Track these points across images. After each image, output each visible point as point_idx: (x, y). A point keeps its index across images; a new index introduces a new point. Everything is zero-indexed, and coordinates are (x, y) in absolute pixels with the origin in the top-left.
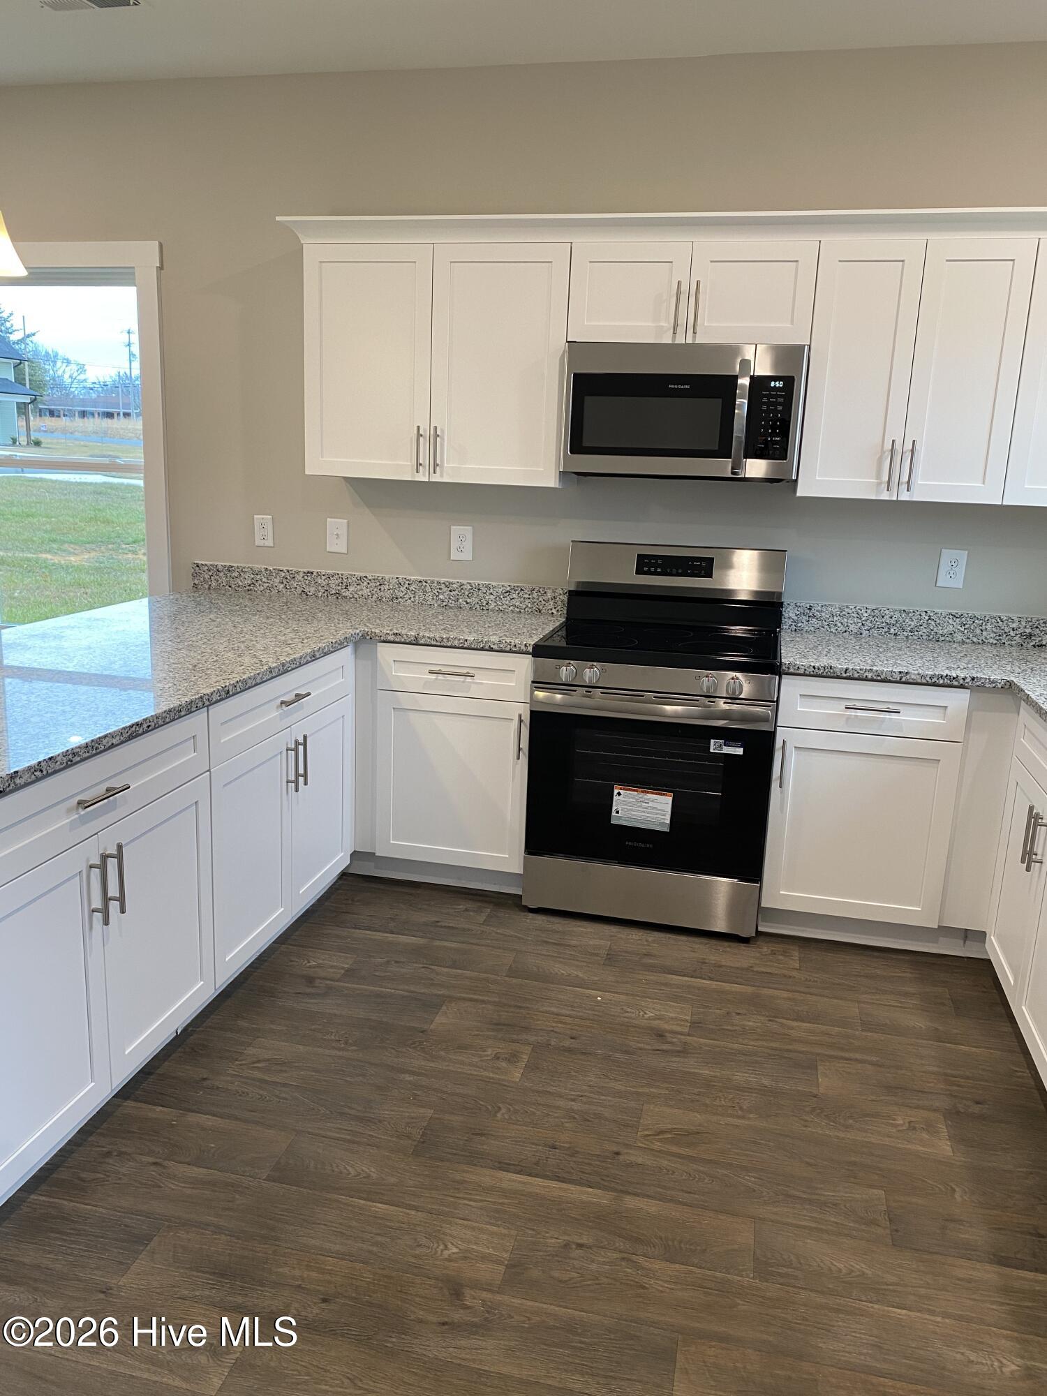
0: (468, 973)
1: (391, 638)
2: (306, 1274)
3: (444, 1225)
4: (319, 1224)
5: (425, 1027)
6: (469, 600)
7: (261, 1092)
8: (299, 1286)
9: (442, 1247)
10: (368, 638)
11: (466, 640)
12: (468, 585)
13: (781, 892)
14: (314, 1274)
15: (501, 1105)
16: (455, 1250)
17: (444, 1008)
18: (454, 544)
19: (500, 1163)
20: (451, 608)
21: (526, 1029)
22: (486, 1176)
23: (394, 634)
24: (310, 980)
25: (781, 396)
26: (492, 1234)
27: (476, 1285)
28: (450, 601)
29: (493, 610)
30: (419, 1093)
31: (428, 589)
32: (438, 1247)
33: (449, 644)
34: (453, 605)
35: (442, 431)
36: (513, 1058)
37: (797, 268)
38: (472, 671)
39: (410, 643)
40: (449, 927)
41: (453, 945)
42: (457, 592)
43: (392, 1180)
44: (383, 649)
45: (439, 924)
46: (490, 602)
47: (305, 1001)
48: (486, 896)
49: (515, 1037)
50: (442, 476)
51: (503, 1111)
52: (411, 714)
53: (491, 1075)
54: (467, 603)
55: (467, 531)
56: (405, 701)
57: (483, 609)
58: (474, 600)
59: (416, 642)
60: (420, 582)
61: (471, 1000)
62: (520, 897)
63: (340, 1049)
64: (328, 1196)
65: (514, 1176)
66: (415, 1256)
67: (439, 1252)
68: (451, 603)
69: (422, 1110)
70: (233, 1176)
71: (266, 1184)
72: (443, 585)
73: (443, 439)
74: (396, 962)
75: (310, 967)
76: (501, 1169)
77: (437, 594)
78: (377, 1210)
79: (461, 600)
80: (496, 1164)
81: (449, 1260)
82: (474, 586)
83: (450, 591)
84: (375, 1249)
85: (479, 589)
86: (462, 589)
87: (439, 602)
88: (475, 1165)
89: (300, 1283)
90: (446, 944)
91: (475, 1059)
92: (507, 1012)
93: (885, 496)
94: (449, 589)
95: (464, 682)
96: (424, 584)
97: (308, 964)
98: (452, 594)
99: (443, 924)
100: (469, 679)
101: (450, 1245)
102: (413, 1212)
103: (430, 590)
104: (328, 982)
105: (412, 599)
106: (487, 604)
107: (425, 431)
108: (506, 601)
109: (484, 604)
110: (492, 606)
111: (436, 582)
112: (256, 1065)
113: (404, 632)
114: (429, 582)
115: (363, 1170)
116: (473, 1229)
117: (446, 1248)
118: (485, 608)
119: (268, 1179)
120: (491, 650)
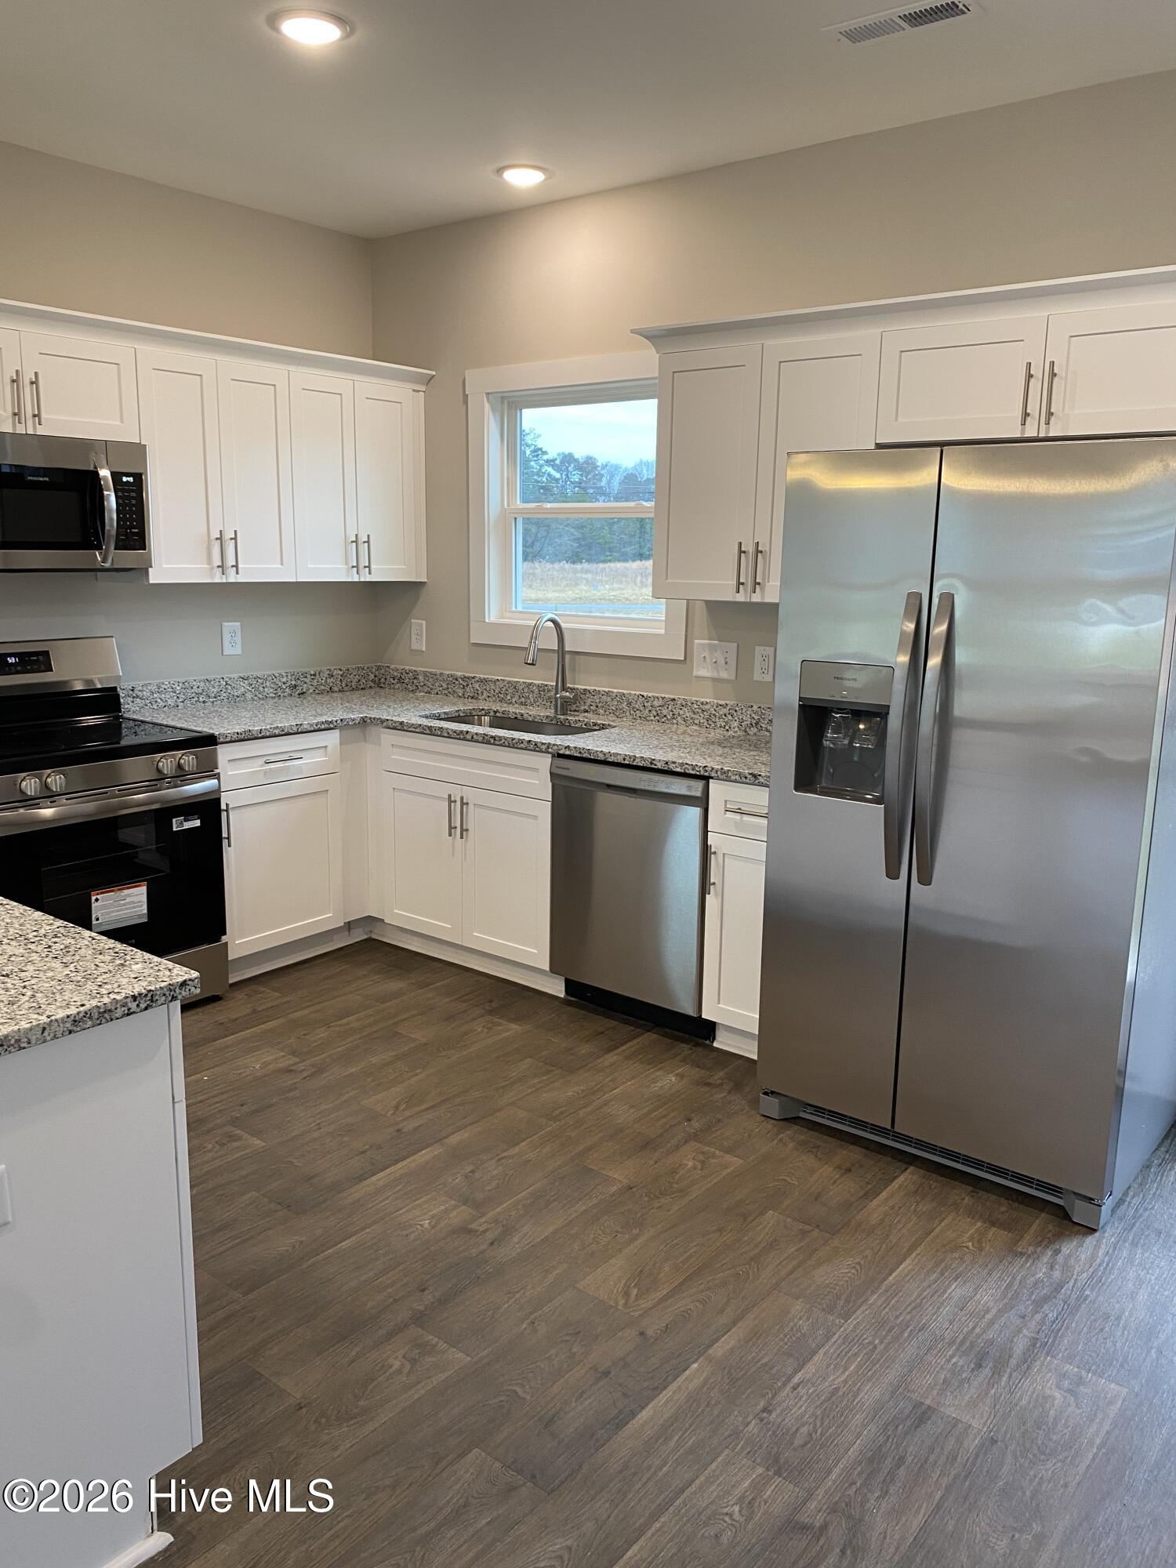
9: (418, 1227)
13: (237, 942)
14: (390, 1290)
15: (288, 1160)
16: (427, 1222)
22: (364, 1188)
25: (133, 491)
26: (426, 1203)
36: (235, 1137)
37: (119, 370)
53: (243, 1153)
64: (304, 1266)
65: (376, 1177)
66: (417, 1240)
78: (347, 1246)
80: (354, 1181)
88: (345, 1190)
93: (218, 579)
101: (419, 1223)
102: (368, 1230)
115: (291, 1243)
116: (412, 1209)
117: (421, 1225)
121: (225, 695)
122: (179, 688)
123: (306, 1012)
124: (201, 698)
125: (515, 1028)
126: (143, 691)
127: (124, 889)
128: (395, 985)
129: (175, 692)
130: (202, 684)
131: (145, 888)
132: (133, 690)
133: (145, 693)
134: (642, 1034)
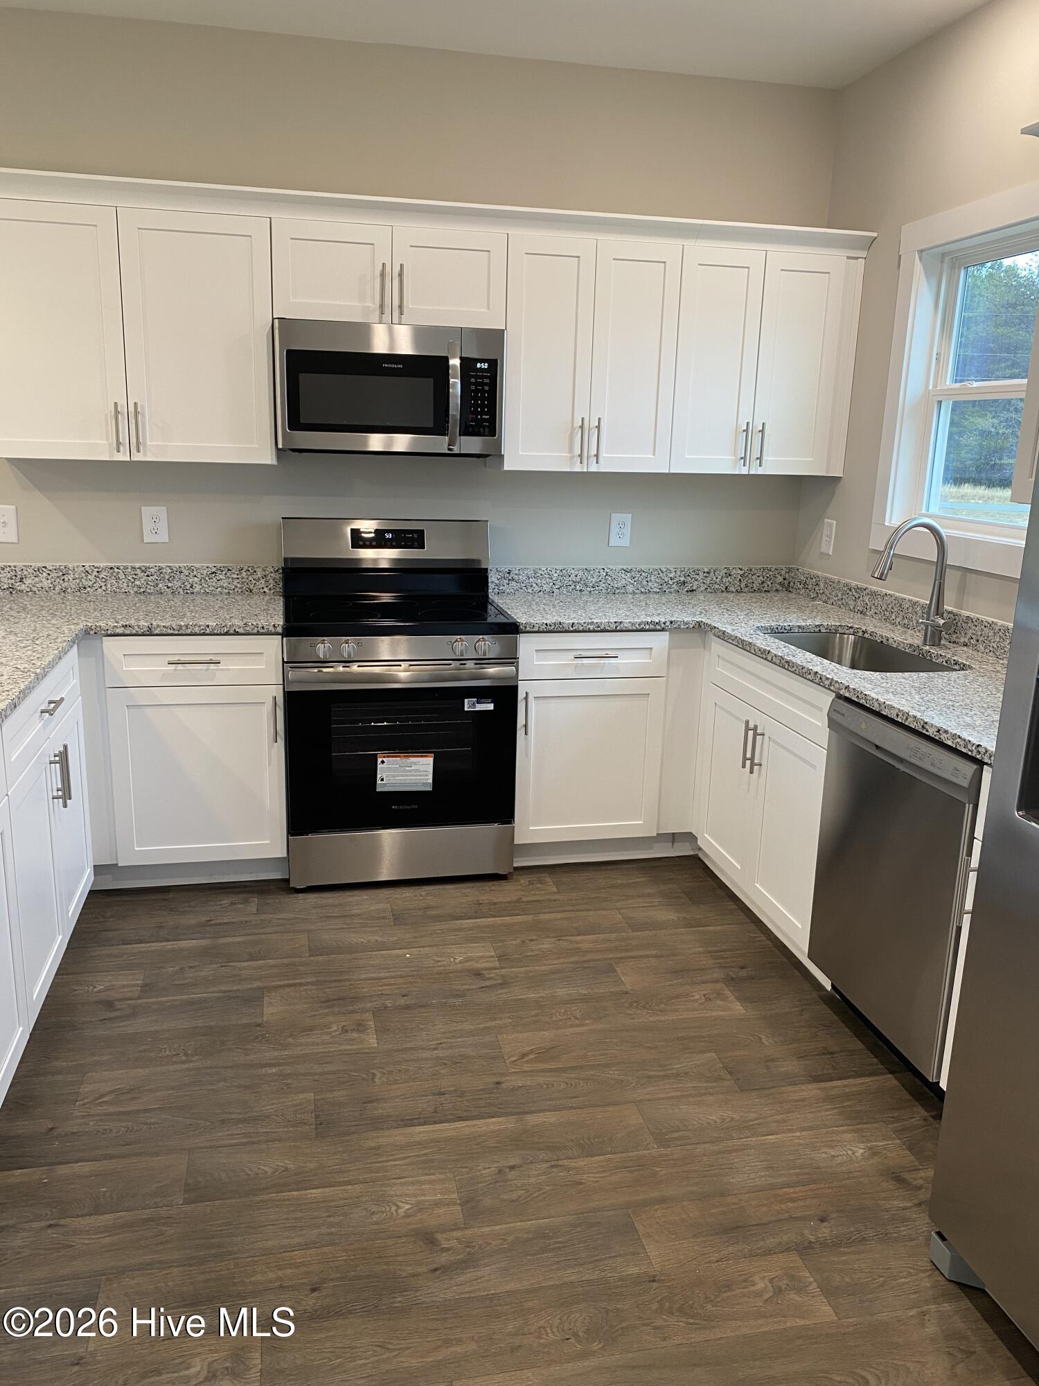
0: (271, 962)
1: (120, 631)
2: (280, 1273)
3: (384, 1189)
4: (265, 1226)
5: (259, 1020)
6: (170, 585)
7: (124, 1124)
8: (281, 1286)
9: (394, 1208)
10: (92, 632)
11: (208, 626)
12: (168, 568)
13: (531, 828)
14: (289, 1271)
15: (374, 1071)
16: (408, 1207)
17: (266, 998)
18: (147, 526)
19: (402, 1120)
20: (149, 594)
21: (356, 999)
22: (398, 1136)
23: (123, 626)
24: (109, 1004)
25: (487, 377)
26: (431, 1182)
27: (443, 1229)
28: (149, 587)
29: (199, 593)
30: (290, 1081)
31: (121, 576)
32: (390, 1209)
33: (189, 631)
34: (152, 591)
35: (143, 407)
36: (360, 1027)
37: (489, 258)
38: (215, 658)
39: (143, 635)
40: (225, 923)
41: (239, 939)
42: (155, 577)
43: (312, 1165)
44: (107, 642)
45: (211, 923)
46: (194, 585)
47: (114, 1025)
49: (351, 1008)
50: (145, 455)
51: (378, 1075)
52: (148, 710)
53: (349, 1047)
54: (168, 588)
55: (161, 511)
56: (140, 697)
57: (187, 593)
58: (176, 584)
60: (111, 568)
61: (290, 986)
62: (287, 881)
63: (183, 1062)
64: (258, 1198)
65: (422, 1128)
66: (377, 1223)
67: (395, 1213)
68: (150, 589)
69: (302, 1096)
70: (147, 1211)
71: (187, 1208)
72: (139, 570)
73: (143, 416)
74: (191, 967)
75: (99, 992)
76: (406, 1126)
77: (132, 580)
78: (314, 1195)
79: (160, 585)
80: (400, 1123)
81: (407, 1216)
82: (175, 569)
83: (148, 576)
84: (333, 1230)
85: (181, 572)
86: (161, 573)
87: (135, 589)
88: (382, 1129)
89: (280, 1283)
90: (231, 939)
91: (326, 1038)
92: (330, 988)
93: (578, 468)
94: (146, 574)
95: (207, 670)
96: (116, 570)
97: (95, 990)
98: (150, 579)
99: (218, 922)
100: (212, 667)
101: (400, 1204)
102: (350, 1187)
103: (124, 576)
104: (130, 1002)
105: (104, 588)
106: (191, 587)
107: (122, 406)
108: (213, 582)
111: (130, 568)
112: (101, 1100)
114: (122, 568)
115: (277, 1165)
116: (413, 1183)
117: (398, 1207)
118: (189, 592)
119: (186, 1202)
120: (237, 633)
121: (603, 585)
122: (556, 575)
123: (559, 916)
124: (578, 587)
125: (738, 1008)
126: (519, 574)
127: (410, 756)
128: (668, 915)
129: (552, 579)
130: (581, 573)
131: (432, 759)
132: (509, 573)
133: (521, 577)
134: (883, 1074)
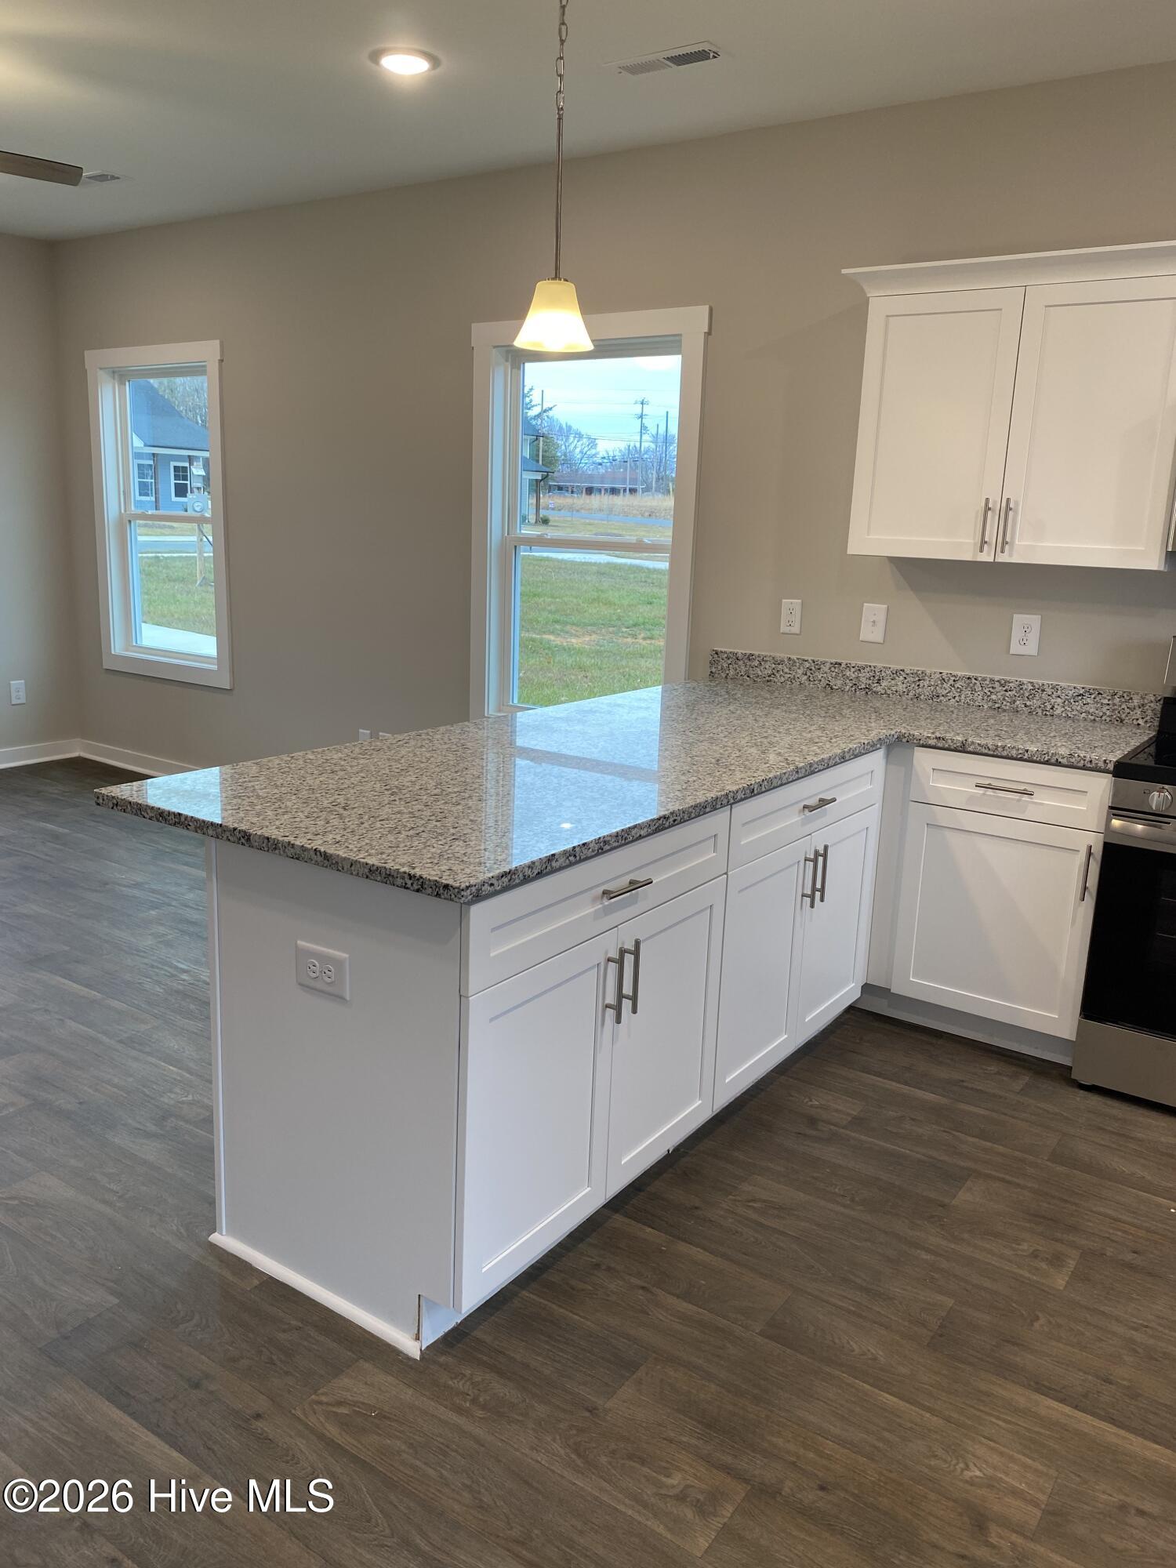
0: (1001, 1149)
1: (932, 742)
2: (802, 1451)
5: (946, 1201)
6: (1028, 703)
7: (756, 1235)
8: (794, 1463)
9: (962, 1465)
10: (904, 740)
11: (1027, 751)
12: (1029, 684)
14: (811, 1455)
15: (1040, 1315)
17: (969, 1183)
18: (1017, 634)
19: (1037, 1383)
20: (1005, 711)
21: (1073, 1229)
23: (936, 738)
24: (812, 1121)
26: (1025, 1466)
28: (1005, 703)
29: (1059, 716)
30: (936, 1276)
31: (978, 688)
32: (957, 1464)
33: (1005, 753)
34: (1007, 708)
35: (1017, 503)
38: (1030, 788)
39: (955, 750)
40: (977, 1090)
41: (982, 1112)
42: (1014, 692)
44: (920, 754)
46: (1056, 707)
47: (805, 1143)
48: (1025, 1060)
49: (1059, 1235)
50: (1011, 555)
52: (948, 834)
54: (1026, 706)
55: (1034, 620)
56: (943, 817)
57: (1046, 715)
58: (1035, 703)
59: (962, 749)
60: (969, 678)
61: (1002, 1180)
62: (1070, 1068)
63: (845, 1206)
64: (828, 1369)
65: (1055, 1404)
66: (930, 1467)
67: (959, 1471)
68: (1006, 705)
69: (940, 1297)
70: (725, 1321)
71: (759, 1339)
72: (997, 683)
73: (1016, 513)
74: (913, 1120)
75: (811, 1106)
76: (1038, 1391)
77: (989, 693)
78: (884, 1400)
79: (1018, 702)
82: (1037, 686)
83: (1006, 691)
85: (1043, 691)
86: (1021, 689)
87: (990, 704)
88: (1006, 1379)
89: (795, 1460)
90: (972, 1109)
91: (1008, 1252)
92: (1049, 1203)
94: (1004, 689)
95: (1019, 800)
96: (974, 681)
97: (810, 1103)
98: (1007, 694)
100: (1025, 798)
101: (971, 1466)
102: (928, 1415)
103: (980, 689)
104: (832, 1127)
105: (957, 698)
106: (1052, 709)
107: (995, 502)
108: (1078, 706)
109: (1049, 707)
110: (1058, 711)
111: (988, 680)
112: (751, 1204)
113: (948, 736)
114: (980, 679)
115: (869, 1350)
116: (1002, 1454)
117: (967, 1468)
118: (1048, 713)
119: (761, 1333)
120: (1058, 764)
